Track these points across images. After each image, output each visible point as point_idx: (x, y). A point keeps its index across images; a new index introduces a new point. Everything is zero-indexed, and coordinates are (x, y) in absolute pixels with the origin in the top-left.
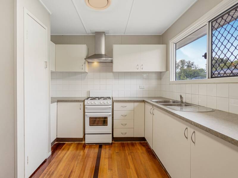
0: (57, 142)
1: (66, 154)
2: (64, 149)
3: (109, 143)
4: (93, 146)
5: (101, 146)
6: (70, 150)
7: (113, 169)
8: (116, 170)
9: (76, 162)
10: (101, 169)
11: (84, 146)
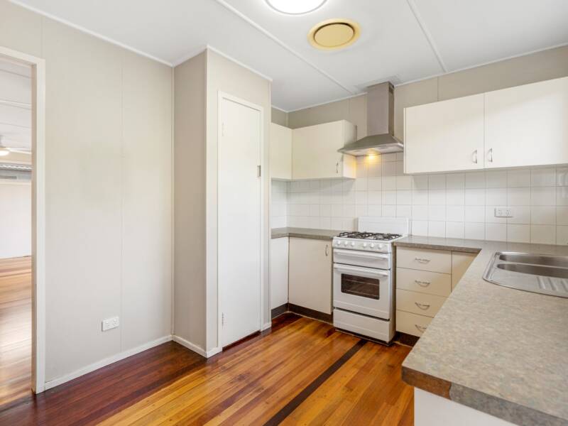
0: (290, 310)
1: (290, 335)
2: (293, 325)
3: (384, 342)
4: (347, 338)
5: (363, 341)
6: (301, 331)
7: (354, 390)
8: (361, 395)
9: (299, 352)
10: (331, 379)
11: (331, 331)
